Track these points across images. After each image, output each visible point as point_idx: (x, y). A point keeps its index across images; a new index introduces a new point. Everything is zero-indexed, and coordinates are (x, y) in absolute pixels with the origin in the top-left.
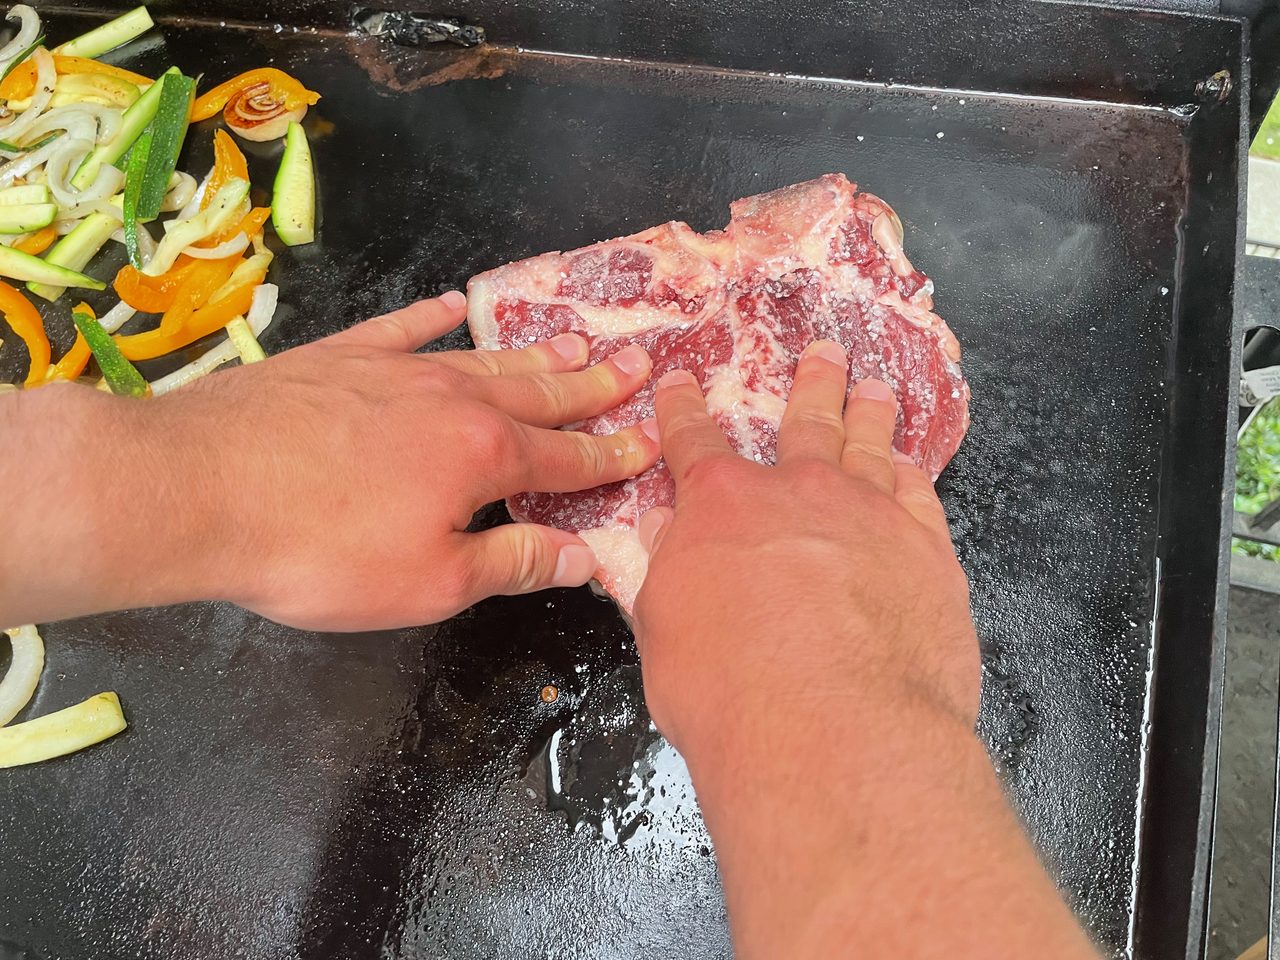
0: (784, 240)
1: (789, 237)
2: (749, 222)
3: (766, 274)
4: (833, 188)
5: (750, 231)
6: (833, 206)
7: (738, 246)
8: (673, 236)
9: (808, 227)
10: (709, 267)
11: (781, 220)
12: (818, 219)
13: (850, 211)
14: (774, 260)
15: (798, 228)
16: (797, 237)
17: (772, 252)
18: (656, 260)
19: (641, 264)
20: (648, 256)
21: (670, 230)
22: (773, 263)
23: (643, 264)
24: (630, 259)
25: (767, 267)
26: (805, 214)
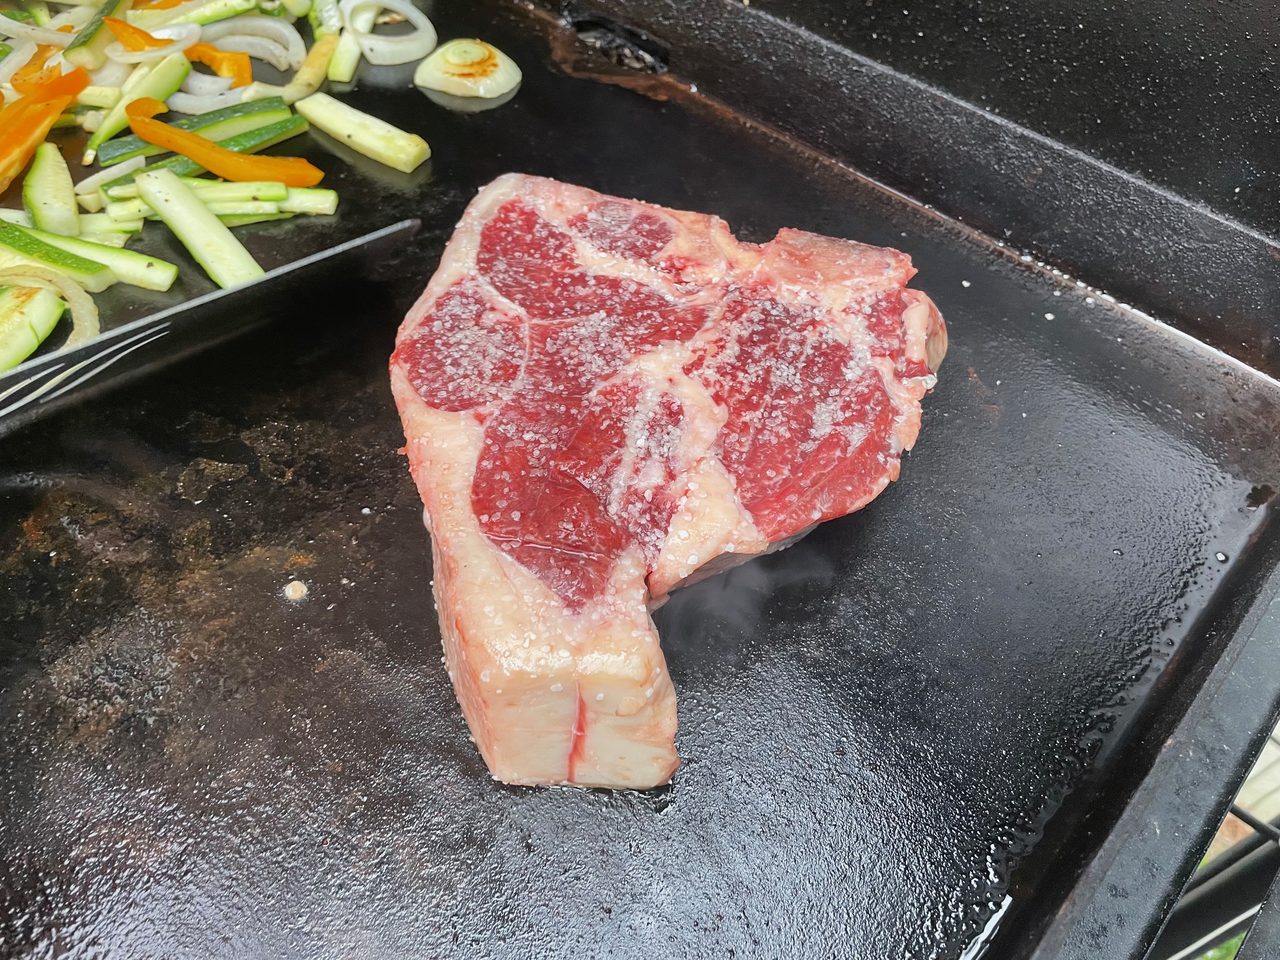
0: (812, 276)
1: (819, 276)
2: (788, 249)
3: (775, 295)
4: (892, 262)
5: (784, 256)
6: (882, 274)
7: (763, 261)
8: (708, 227)
9: (846, 278)
10: (723, 265)
11: (821, 262)
12: (858, 276)
13: (896, 286)
14: (790, 287)
15: (834, 273)
16: (826, 280)
17: (793, 281)
18: (678, 236)
19: (661, 234)
20: (672, 230)
21: (709, 221)
22: (788, 290)
23: (663, 235)
24: (654, 227)
25: (779, 289)
26: (849, 267)
